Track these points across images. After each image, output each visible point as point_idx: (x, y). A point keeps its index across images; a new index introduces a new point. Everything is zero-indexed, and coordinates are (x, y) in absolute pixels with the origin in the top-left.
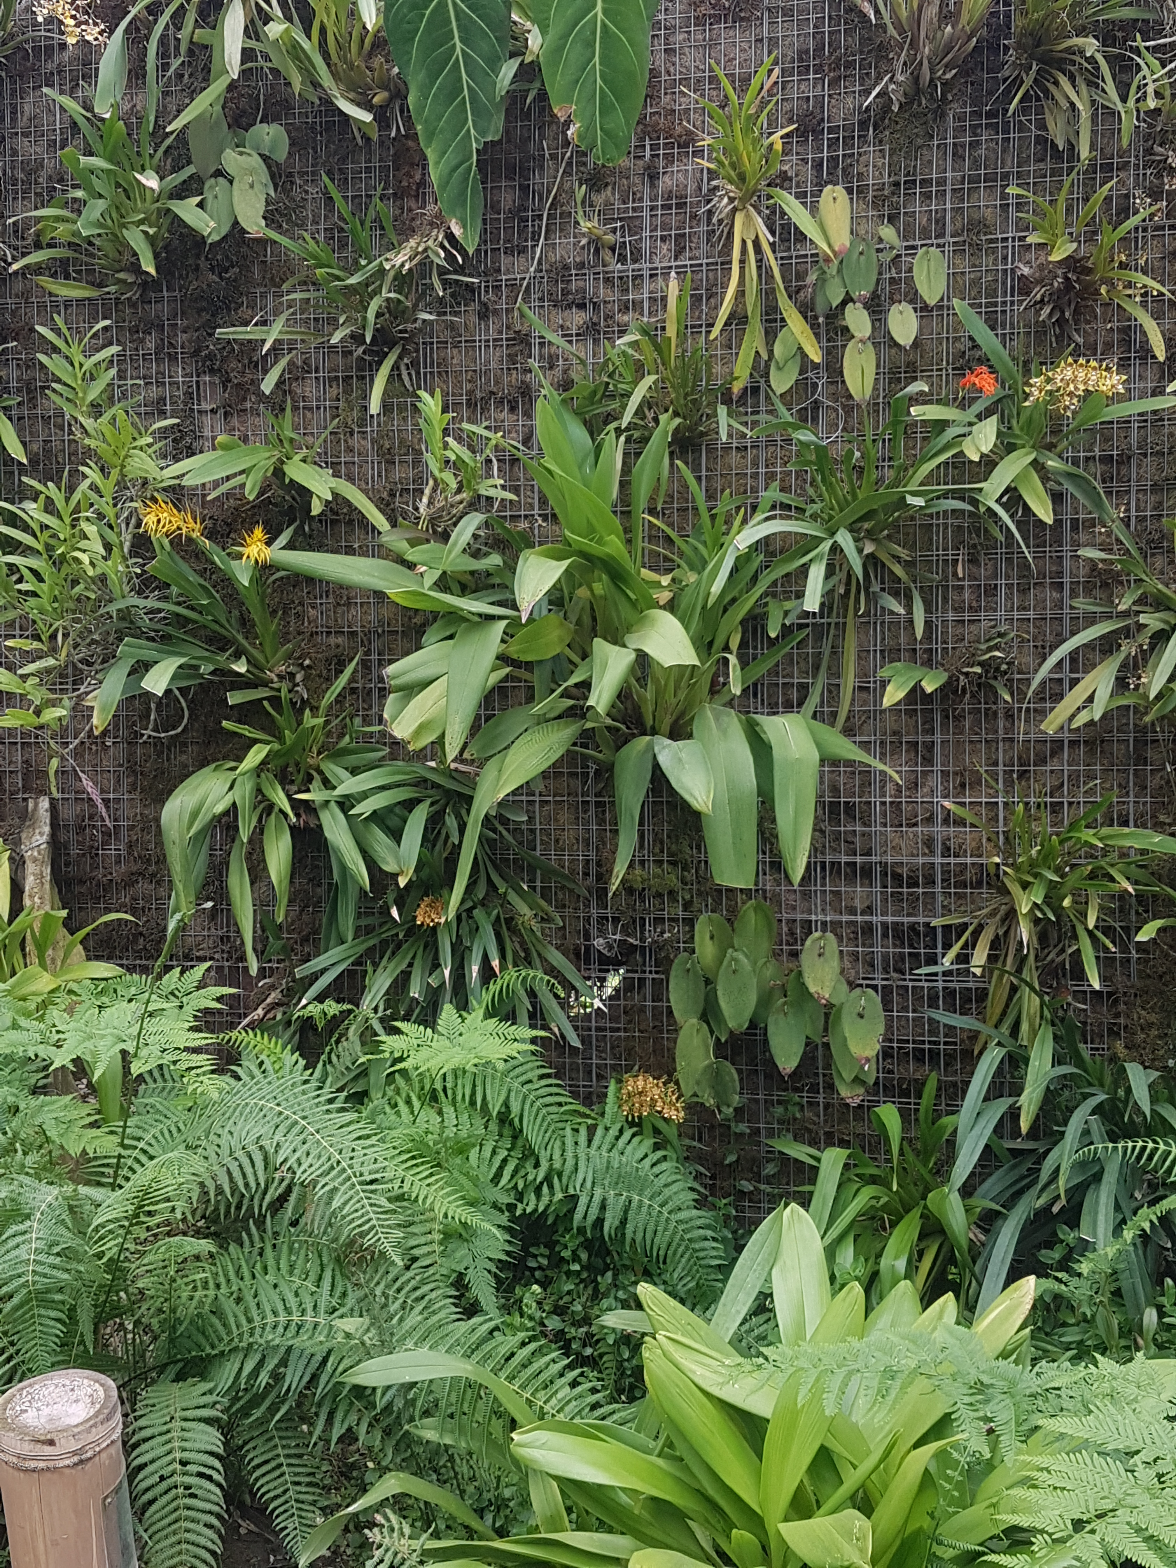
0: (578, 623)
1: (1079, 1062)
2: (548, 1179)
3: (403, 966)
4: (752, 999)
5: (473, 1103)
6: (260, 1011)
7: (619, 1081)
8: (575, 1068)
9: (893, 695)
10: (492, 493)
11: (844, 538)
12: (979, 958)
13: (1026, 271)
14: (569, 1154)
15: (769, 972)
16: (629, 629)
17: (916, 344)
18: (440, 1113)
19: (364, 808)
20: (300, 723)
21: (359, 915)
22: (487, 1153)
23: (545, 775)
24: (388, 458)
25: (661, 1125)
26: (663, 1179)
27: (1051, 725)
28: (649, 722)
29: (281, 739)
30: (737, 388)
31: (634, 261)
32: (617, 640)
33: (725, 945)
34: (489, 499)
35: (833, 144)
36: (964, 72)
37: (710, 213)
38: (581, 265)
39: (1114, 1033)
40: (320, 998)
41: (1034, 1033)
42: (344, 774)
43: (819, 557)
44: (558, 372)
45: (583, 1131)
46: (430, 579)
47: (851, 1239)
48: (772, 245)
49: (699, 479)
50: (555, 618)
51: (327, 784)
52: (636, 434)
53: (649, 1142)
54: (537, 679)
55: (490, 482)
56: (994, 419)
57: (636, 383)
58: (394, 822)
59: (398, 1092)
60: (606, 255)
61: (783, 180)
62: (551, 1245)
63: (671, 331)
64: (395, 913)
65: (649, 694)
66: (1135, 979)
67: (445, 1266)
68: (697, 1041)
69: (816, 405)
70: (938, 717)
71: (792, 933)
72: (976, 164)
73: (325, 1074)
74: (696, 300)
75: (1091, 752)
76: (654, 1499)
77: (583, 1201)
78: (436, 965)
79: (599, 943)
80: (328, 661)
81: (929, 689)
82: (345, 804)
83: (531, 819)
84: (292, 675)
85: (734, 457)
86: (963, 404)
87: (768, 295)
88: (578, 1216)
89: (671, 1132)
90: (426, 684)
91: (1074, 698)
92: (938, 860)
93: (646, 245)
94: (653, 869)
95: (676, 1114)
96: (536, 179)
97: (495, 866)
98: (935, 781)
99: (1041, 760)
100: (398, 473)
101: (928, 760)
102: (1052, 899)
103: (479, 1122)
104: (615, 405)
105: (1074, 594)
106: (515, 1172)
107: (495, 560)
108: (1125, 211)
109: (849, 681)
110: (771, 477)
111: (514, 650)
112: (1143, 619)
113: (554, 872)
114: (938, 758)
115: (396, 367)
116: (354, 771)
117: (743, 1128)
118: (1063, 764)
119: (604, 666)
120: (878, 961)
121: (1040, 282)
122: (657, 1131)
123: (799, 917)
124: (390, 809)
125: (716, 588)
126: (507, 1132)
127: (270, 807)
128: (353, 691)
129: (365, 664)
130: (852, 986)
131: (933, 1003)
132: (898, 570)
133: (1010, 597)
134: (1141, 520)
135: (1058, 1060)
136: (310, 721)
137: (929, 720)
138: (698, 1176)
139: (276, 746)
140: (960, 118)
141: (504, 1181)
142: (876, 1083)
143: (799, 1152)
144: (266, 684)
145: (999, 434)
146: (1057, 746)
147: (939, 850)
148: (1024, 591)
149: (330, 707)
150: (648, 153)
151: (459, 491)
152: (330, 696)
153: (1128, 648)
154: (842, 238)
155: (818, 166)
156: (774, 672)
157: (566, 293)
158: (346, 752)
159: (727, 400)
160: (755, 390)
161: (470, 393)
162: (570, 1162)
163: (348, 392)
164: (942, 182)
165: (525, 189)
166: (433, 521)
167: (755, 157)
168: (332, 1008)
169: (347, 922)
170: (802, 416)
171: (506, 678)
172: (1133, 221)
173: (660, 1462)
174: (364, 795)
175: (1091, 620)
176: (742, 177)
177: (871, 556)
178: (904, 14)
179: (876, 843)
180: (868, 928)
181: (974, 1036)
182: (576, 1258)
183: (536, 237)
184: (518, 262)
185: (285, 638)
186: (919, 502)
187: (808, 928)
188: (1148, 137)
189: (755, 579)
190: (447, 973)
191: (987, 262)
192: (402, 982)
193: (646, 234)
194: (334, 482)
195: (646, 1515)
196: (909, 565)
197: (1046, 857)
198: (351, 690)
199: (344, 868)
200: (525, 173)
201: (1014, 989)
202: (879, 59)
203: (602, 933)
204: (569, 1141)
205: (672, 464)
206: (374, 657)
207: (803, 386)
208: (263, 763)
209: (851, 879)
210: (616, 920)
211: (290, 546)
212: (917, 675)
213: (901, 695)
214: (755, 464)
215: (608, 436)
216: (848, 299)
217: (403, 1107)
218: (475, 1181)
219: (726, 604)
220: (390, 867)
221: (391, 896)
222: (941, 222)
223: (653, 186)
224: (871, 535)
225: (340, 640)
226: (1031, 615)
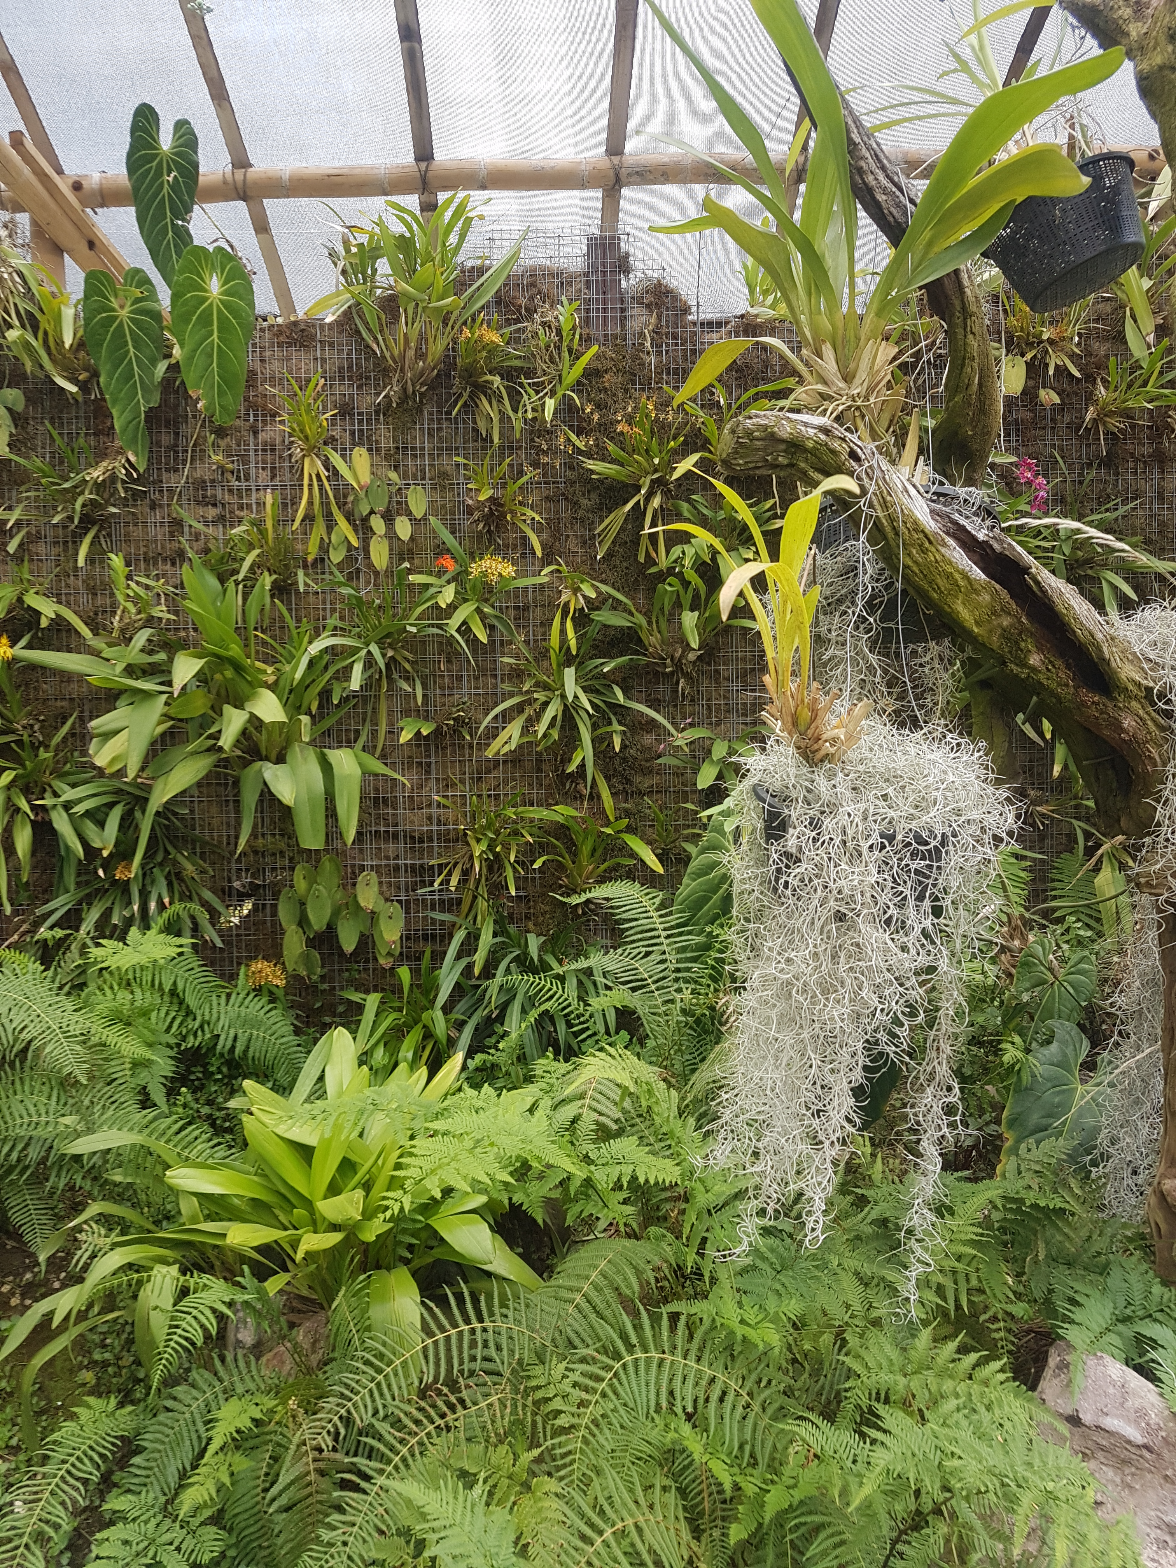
0: (218, 694)
1: (509, 936)
2: (201, 1027)
3: (108, 904)
4: (328, 912)
5: (153, 985)
6: (16, 937)
7: (247, 966)
8: (222, 960)
9: (406, 736)
10: (160, 615)
11: (374, 648)
12: (454, 881)
13: (470, 502)
14: (215, 1011)
15: (338, 896)
16: (248, 699)
17: (412, 538)
18: (132, 993)
19: (80, 809)
20: (37, 756)
21: (79, 875)
22: (162, 1014)
23: (199, 785)
24: (93, 591)
25: (275, 990)
26: (272, 1021)
27: (490, 753)
28: (264, 753)
29: (23, 766)
30: (310, 558)
31: (247, 480)
32: (239, 706)
33: (312, 881)
34: (160, 619)
35: (361, 422)
36: (432, 387)
37: (290, 456)
38: (213, 481)
39: (528, 918)
40: (51, 928)
41: (484, 920)
42: (66, 787)
43: (359, 659)
44: (201, 543)
45: (224, 997)
46: (120, 667)
47: (382, 1044)
48: (328, 478)
49: (290, 610)
50: (201, 692)
51: (56, 795)
52: (249, 583)
53: (265, 1000)
54: (190, 728)
55: (159, 608)
56: (453, 585)
57: (248, 552)
58: (100, 816)
59: (105, 982)
60: (228, 475)
61: (331, 441)
62: (205, 1066)
63: (269, 524)
64: (101, 873)
65: (264, 737)
66: (538, 888)
67: (133, 1083)
68: (295, 938)
69: (358, 570)
70: (433, 748)
71: (353, 873)
72: (440, 440)
73: (56, 973)
74: (285, 505)
75: (514, 766)
76: (253, 1199)
77: (222, 1038)
78: (129, 903)
79: (236, 884)
80: (56, 717)
81: (425, 732)
82: (67, 806)
83: (192, 811)
84: (32, 726)
85: (311, 599)
86: (439, 575)
87: (325, 505)
88: (219, 1047)
89: (280, 993)
90: (117, 732)
91: (503, 736)
92: (435, 828)
93: (253, 472)
94: (269, 839)
95: (281, 983)
96: (183, 429)
97: (171, 842)
98: (433, 783)
99: (488, 772)
100: (99, 601)
101: (428, 772)
102: (491, 848)
103: (157, 995)
104: (236, 565)
105: (503, 681)
106: (181, 1024)
107: (162, 656)
108: (521, 473)
109: (383, 728)
110: (333, 610)
111: (172, 712)
112: (536, 695)
113: (207, 843)
114: (433, 771)
115: (96, 536)
116: (74, 786)
117: (325, 986)
118: (499, 773)
119: (230, 721)
120: (402, 886)
121: (478, 508)
122: (271, 993)
123: (357, 863)
124: (97, 809)
125: (298, 675)
126: (175, 1000)
127: (18, 810)
128: (73, 735)
129: (81, 718)
130: (387, 900)
131: (433, 909)
132: (408, 666)
133: (469, 682)
134: (535, 641)
135: (495, 935)
136: (43, 754)
137: (428, 750)
138: (298, 1017)
139: (20, 771)
140: (431, 414)
141: (173, 1030)
142: (401, 953)
143: (356, 997)
144: (14, 732)
145: (457, 592)
146: (496, 763)
147: (435, 822)
148: (477, 678)
149: (58, 745)
150: (252, 418)
151: (139, 613)
152: (57, 739)
153: (529, 711)
154: (365, 478)
155: (353, 433)
156: (339, 722)
157: (205, 496)
158: (68, 774)
159: (305, 567)
160: (322, 560)
161: (145, 553)
162: (215, 1016)
163: (66, 550)
164: (422, 449)
165: (177, 434)
166: (123, 631)
167: (314, 427)
168: (59, 933)
169: (70, 879)
170: (350, 577)
171: (172, 727)
172: (525, 479)
173: (255, 1178)
174: (80, 800)
175: (512, 695)
176: (307, 438)
177: (392, 657)
178: (396, 352)
179: (400, 820)
180: (397, 868)
181: (454, 925)
182: (219, 1071)
183: (184, 462)
184: (173, 477)
185: (26, 702)
186: (414, 630)
187: (362, 868)
188: (532, 432)
189: (326, 668)
190: (136, 908)
191: (449, 495)
192: (106, 915)
193: (252, 465)
194: (56, 607)
195: (249, 1209)
196: (413, 663)
197: (489, 826)
198: (71, 734)
199: (67, 847)
200: (176, 424)
201: (475, 898)
202: (384, 376)
203: (239, 878)
204: (215, 1003)
205: (273, 602)
206: (87, 714)
207: (350, 559)
208: (13, 781)
209: (386, 841)
210: (247, 870)
211: (29, 646)
212: (419, 725)
213: (410, 736)
214: (324, 603)
215: (231, 584)
216: (372, 512)
217: (108, 991)
218: (153, 1032)
219: (305, 685)
220: (97, 844)
221: (98, 862)
222: (423, 471)
223: (256, 437)
224: (391, 645)
225: (64, 703)
226: (481, 691)
